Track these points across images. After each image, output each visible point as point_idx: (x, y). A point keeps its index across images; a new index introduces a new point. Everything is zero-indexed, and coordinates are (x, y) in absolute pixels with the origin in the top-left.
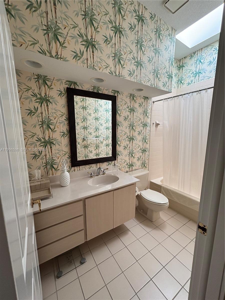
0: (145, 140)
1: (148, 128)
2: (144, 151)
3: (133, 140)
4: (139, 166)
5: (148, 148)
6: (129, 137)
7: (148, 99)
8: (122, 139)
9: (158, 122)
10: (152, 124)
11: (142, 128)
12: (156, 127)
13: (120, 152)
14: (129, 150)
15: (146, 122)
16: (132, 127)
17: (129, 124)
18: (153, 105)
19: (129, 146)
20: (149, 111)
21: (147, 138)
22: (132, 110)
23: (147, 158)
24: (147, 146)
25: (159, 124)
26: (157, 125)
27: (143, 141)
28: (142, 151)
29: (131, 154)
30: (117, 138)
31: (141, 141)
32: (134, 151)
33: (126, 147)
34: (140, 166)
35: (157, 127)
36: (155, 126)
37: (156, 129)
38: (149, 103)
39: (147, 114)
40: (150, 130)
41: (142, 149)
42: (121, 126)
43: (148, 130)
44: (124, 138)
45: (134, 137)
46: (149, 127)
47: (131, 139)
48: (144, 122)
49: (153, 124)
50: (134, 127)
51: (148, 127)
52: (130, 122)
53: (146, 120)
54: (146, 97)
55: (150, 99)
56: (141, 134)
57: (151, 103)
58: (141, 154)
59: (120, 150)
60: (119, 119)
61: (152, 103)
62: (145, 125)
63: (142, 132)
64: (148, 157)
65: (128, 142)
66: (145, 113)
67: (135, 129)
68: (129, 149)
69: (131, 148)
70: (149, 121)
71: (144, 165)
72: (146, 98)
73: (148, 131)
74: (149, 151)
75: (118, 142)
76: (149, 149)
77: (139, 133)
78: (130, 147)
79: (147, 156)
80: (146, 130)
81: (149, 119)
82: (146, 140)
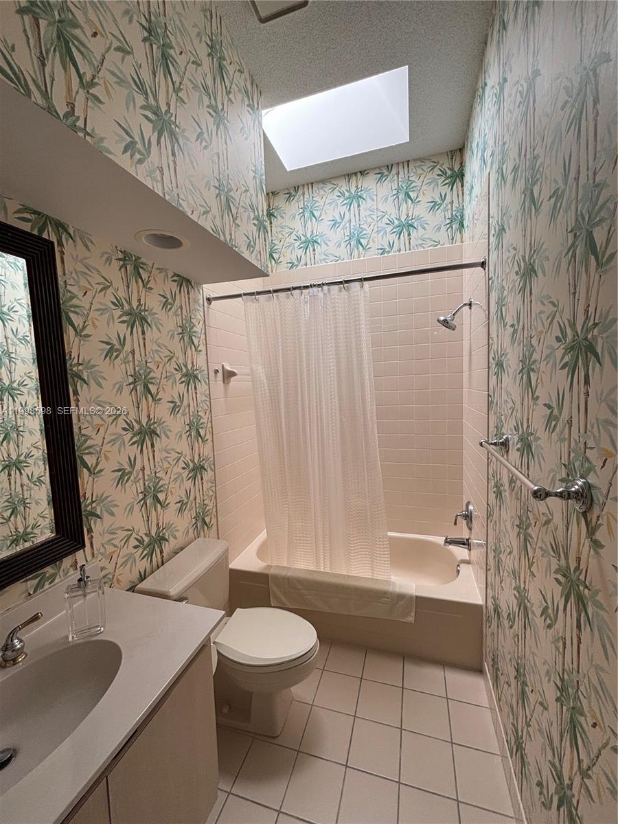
0: (195, 431)
1: (202, 387)
2: (197, 470)
3: (155, 437)
4: (188, 532)
5: (211, 455)
6: (137, 427)
7: (190, 287)
8: (105, 442)
9: (228, 368)
10: (212, 374)
11: (182, 388)
12: (224, 382)
13: (101, 499)
14: (141, 481)
15: (193, 366)
16: (142, 383)
17: (131, 371)
18: (208, 311)
19: (138, 466)
20: (198, 328)
21: (202, 421)
22: (137, 318)
23: (211, 493)
24: (206, 450)
25: (232, 374)
26: (229, 375)
27: (190, 434)
28: (190, 472)
29: (152, 496)
30: (76, 438)
31: (184, 436)
32: (162, 479)
33: (129, 469)
34: (191, 531)
35: (228, 383)
36: (221, 379)
37: (226, 390)
38: (196, 301)
39: (193, 338)
40: (207, 392)
41: (191, 465)
42: (92, 383)
43: (201, 394)
44: (112, 434)
45: (154, 423)
46: (205, 382)
47: (146, 434)
48: (186, 366)
49: (216, 372)
50: (150, 386)
51: (202, 381)
52: (131, 364)
53: (192, 359)
54: (184, 278)
55: (196, 289)
56: (181, 411)
57: (201, 301)
58: (189, 484)
59: (98, 492)
60: (79, 350)
61: (206, 303)
62: (191, 377)
63: (185, 403)
64: (213, 489)
65: (134, 451)
66: (186, 333)
67: (158, 393)
68: (141, 476)
69: (147, 472)
70: (200, 361)
71: (202, 522)
72: (184, 282)
73: (204, 398)
74: (214, 464)
75: (86, 458)
76: (212, 459)
77: (175, 409)
78: (143, 469)
79: (210, 484)
80: (196, 393)
81: (202, 357)
82: (200, 430)
